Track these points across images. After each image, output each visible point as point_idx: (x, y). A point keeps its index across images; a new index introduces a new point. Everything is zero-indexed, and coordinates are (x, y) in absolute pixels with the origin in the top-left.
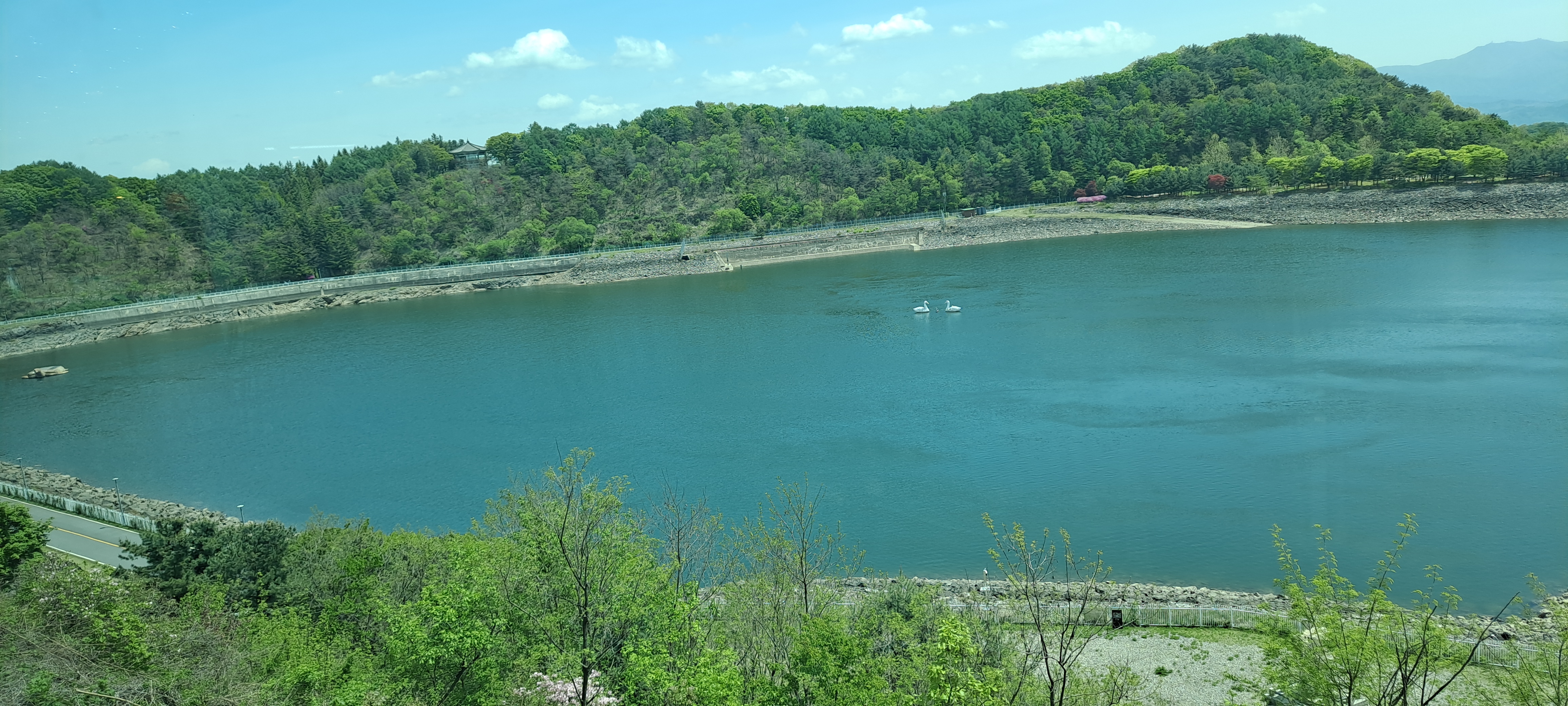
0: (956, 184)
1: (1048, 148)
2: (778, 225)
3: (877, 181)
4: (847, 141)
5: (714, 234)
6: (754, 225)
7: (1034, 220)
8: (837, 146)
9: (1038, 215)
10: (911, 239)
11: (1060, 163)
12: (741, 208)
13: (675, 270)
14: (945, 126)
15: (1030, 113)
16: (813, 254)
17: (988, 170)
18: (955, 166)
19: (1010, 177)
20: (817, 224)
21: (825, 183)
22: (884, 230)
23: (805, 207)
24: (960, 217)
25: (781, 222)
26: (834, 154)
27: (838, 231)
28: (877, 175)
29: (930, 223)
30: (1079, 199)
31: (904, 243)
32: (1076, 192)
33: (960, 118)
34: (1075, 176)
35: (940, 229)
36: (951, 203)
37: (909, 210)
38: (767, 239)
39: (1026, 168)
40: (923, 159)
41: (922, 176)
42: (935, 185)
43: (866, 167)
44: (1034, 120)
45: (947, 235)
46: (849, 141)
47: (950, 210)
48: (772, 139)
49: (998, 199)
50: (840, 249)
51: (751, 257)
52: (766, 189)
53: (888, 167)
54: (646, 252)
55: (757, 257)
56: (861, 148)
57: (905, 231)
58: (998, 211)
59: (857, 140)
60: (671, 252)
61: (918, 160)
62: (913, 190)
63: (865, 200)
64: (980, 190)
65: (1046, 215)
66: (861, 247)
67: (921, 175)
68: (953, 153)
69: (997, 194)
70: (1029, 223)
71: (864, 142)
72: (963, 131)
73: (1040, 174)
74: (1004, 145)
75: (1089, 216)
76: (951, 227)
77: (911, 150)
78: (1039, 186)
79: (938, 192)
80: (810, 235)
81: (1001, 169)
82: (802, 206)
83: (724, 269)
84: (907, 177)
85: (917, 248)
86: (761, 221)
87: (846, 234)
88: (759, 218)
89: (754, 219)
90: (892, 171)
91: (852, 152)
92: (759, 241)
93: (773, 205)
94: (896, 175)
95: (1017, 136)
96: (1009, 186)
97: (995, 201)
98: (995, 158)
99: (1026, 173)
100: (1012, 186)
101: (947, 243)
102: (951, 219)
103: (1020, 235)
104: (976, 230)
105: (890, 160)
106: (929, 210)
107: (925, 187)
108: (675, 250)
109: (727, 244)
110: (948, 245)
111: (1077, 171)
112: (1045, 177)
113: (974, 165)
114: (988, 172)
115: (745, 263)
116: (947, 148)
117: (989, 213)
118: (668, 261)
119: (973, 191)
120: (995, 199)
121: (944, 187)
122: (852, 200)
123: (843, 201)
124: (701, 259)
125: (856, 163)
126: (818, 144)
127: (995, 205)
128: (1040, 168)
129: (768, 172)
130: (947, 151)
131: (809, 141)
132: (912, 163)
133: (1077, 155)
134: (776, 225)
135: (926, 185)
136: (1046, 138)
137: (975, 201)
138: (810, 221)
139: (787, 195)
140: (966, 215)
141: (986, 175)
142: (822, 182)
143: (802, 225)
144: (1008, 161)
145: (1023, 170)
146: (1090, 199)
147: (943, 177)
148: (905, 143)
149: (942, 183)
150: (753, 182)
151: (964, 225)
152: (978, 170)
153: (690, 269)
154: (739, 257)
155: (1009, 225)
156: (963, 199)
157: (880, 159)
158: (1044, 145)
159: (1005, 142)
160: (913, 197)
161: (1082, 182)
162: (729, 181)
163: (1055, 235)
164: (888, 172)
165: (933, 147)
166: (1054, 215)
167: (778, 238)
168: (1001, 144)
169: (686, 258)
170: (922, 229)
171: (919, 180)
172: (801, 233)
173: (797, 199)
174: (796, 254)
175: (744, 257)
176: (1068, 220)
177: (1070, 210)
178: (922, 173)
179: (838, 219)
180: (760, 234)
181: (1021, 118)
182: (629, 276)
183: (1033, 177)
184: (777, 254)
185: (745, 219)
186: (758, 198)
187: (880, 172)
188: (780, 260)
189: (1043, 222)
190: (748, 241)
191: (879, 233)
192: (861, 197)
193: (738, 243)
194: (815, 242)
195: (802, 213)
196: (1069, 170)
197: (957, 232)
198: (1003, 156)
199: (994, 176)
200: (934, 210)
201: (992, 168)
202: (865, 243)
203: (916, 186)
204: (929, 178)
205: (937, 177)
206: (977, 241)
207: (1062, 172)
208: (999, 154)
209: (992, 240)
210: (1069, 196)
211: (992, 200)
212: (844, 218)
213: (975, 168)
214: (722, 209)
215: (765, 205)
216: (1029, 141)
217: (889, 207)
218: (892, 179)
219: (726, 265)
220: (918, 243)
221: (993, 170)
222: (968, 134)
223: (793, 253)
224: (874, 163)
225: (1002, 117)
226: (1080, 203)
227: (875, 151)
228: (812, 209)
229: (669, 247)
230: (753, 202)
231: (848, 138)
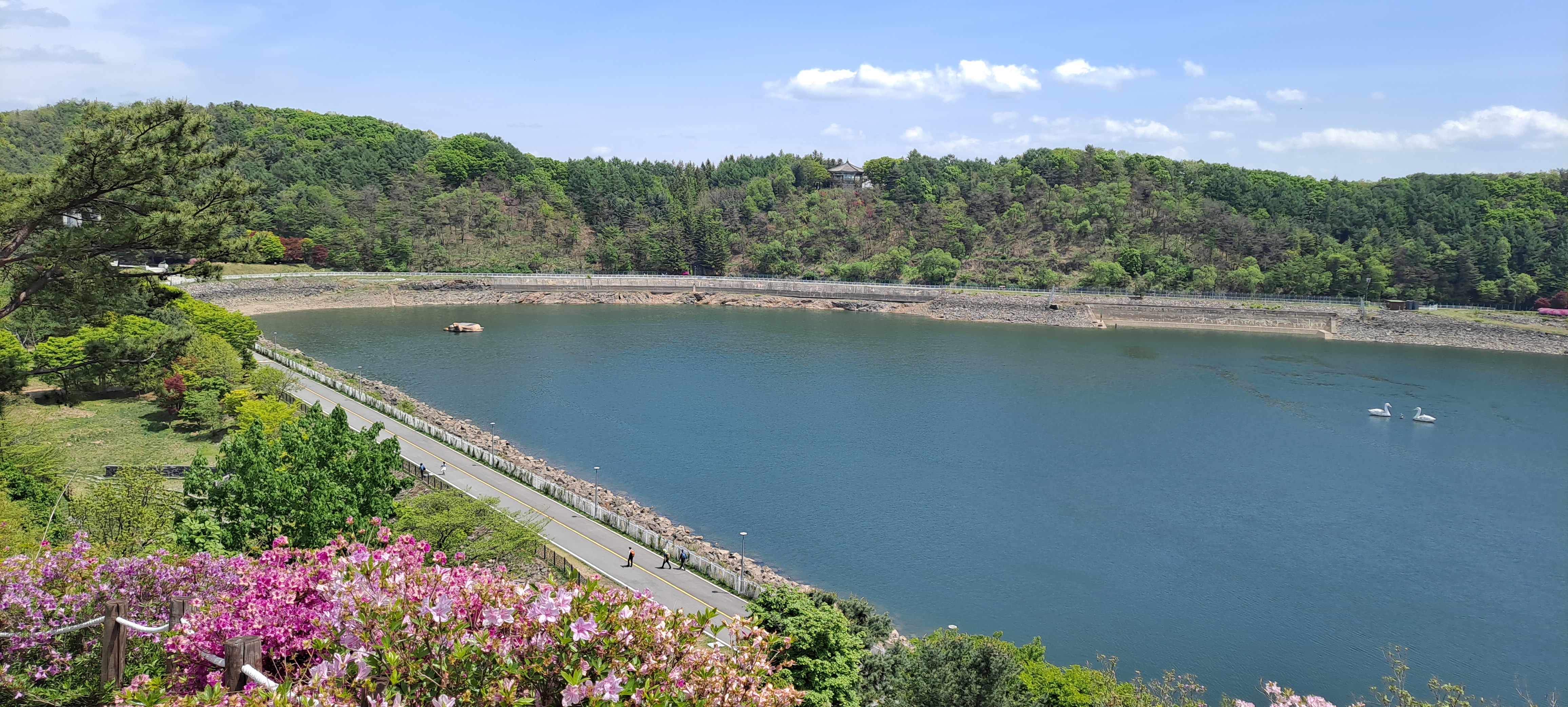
0: (1384, 271)
1: (1508, 245)
2: (1160, 286)
3: (1284, 254)
4: (1251, 205)
5: (1087, 286)
6: (1132, 283)
7: (1482, 325)
8: (1239, 210)
9: (1487, 321)
10: (1319, 325)
11: (1520, 263)
12: (1121, 263)
13: (1041, 319)
14: (1375, 202)
15: (1486, 202)
16: (1199, 324)
17: (1426, 260)
18: (1384, 250)
19: (1453, 271)
20: (1207, 292)
21: (1222, 249)
22: (1287, 309)
23: (1195, 272)
24: (1384, 308)
25: (1164, 283)
26: (1234, 217)
27: (1231, 303)
28: (1284, 248)
29: (1346, 309)
30: (1542, 310)
31: (1310, 328)
32: (1537, 301)
33: (1395, 197)
34: (1538, 281)
35: (1358, 318)
36: (1373, 291)
37: (1319, 291)
38: (1147, 300)
39: (1475, 264)
40: (1343, 237)
41: (1341, 256)
42: (1356, 267)
43: (1273, 236)
44: (1492, 211)
45: (1367, 327)
46: (1254, 206)
47: (1371, 298)
48: (1167, 194)
49: (1433, 294)
50: (1233, 323)
51: (1126, 317)
52: (1150, 246)
53: (1299, 240)
54: (1012, 295)
55: (1134, 317)
56: (1268, 215)
57: (1314, 314)
58: (1433, 309)
59: (1264, 206)
60: (1038, 299)
61: (1336, 237)
62: (1327, 269)
63: (1268, 274)
64: (1411, 281)
65: (1497, 323)
66: (1258, 324)
67: (1338, 255)
68: (1381, 235)
69: (1433, 289)
70: (1475, 328)
71: (1272, 210)
72: (1397, 212)
73: (1492, 273)
74: (1449, 233)
75: (1556, 331)
76: (1373, 318)
77: (1328, 226)
78: (1489, 287)
79: (1359, 277)
80: (1197, 303)
81: (1442, 262)
82: (1192, 269)
83: (1096, 325)
84: (1321, 254)
85: (1328, 336)
86: (1141, 279)
87: (1241, 307)
88: (1139, 275)
89: (1134, 276)
90: (1302, 245)
91: (1255, 218)
92: (1138, 301)
93: (1157, 264)
94: (1307, 249)
95: (1468, 226)
96: (1449, 282)
97: (1429, 297)
98: (1435, 249)
99: (1474, 270)
100: (1455, 282)
101: (1368, 336)
102: (1373, 309)
103: (1464, 341)
104: (1406, 326)
105: (1301, 233)
106: (1344, 295)
107: (1342, 269)
108: (1043, 297)
109: (1100, 298)
110: (1368, 339)
111: (1543, 276)
112: (1499, 278)
113: (1409, 253)
114: (1426, 263)
115: (1122, 323)
116: (1375, 229)
117: (1422, 309)
118: (1034, 308)
119: (1402, 281)
120: (1428, 293)
121: (1367, 271)
122: (1254, 272)
123: (1241, 271)
124: (1071, 311)
125: (1260, 231)
126: (1217, 205)
127: (1429, 300)
128: (1494, 266)
129: (1155, 228)
130: (1374, 232)
131: (1208, 201)
132: (1330, 240)
133: (1544, 258)
134: (1157, 286)
135: (1344, 267)
136: (1507, 235)
137: (1404, 292)
138: (1197, 287)
139: (1174, 255)
140: (1394, 307)
141: (1422, 266)
142: (1218, 247)
143: (1188, 290)
144: (1454, 253)
145: (1472, 266)
146: (1557, 311)
147: (1367, 261)
148: (1323, 216)
149: (1365, 266)
150: (1138, 237)
151: (1389, 318)
152: (1413, 258)
153: (1058, 320)
154: (1113, 315)
155: (1447, 327)
156: (1389, 289)
157: (1290, 230)
158: (1504, 241)
159: (1451, 230)
160: (1326, 278)
161: (1547, 290)
162: (1110, 233)
163: (1510, 348)
164: (1299, 246)
165: (1358, 224)
166: (1507, 324)
167: (1159, 301)
168: (1444, 231)
169: (1054, 307)
170: (1335, 315)
171: (1336, 260)
172: (1187, 299)
173: (1185, 261)
174: (1179, 320)
175: (1119, 316)
176: (1528, 332)
177: (1530, 320)
178: (1341, 253)
179: (1231, 289)
180: (1139, 293)
181: (1475, 206)
182: (991, 317)
183: (1482, 276)
184: (1157, 318)
185: (1123, 275)
186: (1142, 254)
187: (1290, 245)
188: (1160, 324)
189: (1494, 330)
190: (1125, 299)
191: (1281, 313)
192: (1263, 270)
193: (1113, 299)
194: (1203, 310)
195: (1190, 277)
196: (1532, 274)
197: (1381, 325)
198: (1447, 246)
199: (1433, 269)
200: (1351, 295)
201: (1430, 257)
202: (1263, 321)
203: (1332, 266)
204: (1349, 259)
205: (1360, 259)
206: (1404, 340)
207: (1523, 274)
208: (1442, 243)
209: (1425, 341)
210: (1528, 303)
211: (1425, 294)
212: (1240, 290)
213: (1410, 256)
214: (1099, 261)
215: (1147, 263)
216: (1482, 235)
217: (1294, 285)
218: (1302, 254)
219: (1099, 321)
220: (1329, 330)
221: (1431, 260)
222: (1402, 215)
223: (1177, 319)
224: (1283, 234)
225: (1450, 201)
226: (1544, 314)
227: (1284, 221)
228: (1203, 274)
229: (1036, 293)
230: (1135, 258)
231: (1253, 202)
